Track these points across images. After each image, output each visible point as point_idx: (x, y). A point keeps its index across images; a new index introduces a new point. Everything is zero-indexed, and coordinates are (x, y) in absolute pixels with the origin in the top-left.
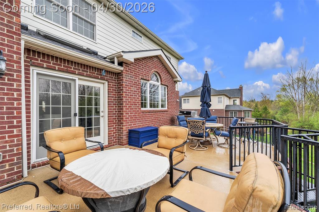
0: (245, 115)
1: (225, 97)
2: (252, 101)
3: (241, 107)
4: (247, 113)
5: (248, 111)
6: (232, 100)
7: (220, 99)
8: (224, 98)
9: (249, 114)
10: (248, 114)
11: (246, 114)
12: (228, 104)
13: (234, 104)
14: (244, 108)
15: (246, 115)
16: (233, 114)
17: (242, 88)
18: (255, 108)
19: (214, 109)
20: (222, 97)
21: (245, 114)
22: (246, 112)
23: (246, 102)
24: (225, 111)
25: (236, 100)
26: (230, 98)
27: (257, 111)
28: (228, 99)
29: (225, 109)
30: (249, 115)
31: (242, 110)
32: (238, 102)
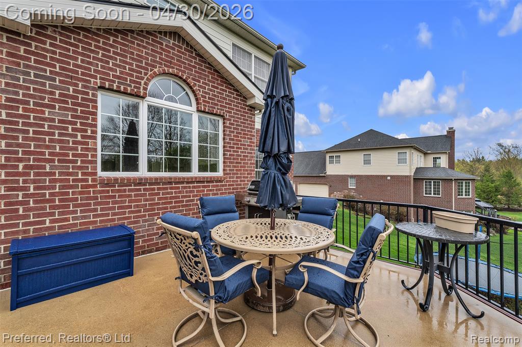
0: (459, 189)
1: (413, 151)
2: (478, 160)
3: (450, 171)
4: (464, 184)
5: (466, 180)
6: (430, 158)
7: (402, 155)
8: (411, 155)
9: (469, 186)
10: (466, 186)
11: (462, 186)
12: (422, 166)
13: (436, 166)
14: (458, 173)
15: (462, 189)
16: (431, 185)
18: (485, 174)
19: (390, 176)
20: (408, 151)
21: (459, 186)
22: (462, 183)
23: (463, 162)
24: (414, 179)
25: (440, 158)
26: (425, 154)
27: (487, 181)
28: (422, 155)
29: (412, 174)
30: (469, 189)
31: (453, 178)
32: (443, 162)
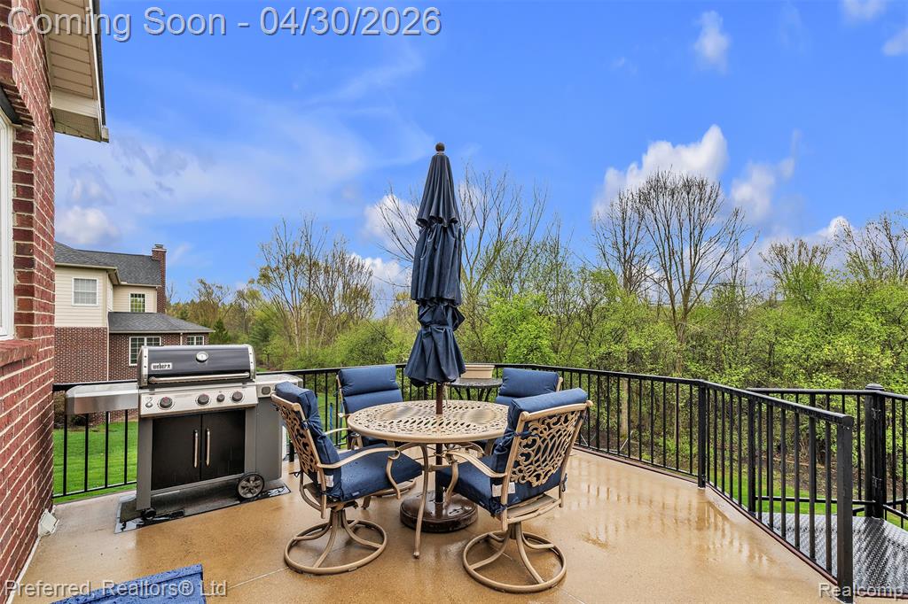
4: (195, 341)
5: (197, 334)
6: (126, 295)
12: (111, 309)
13: (136, 311)
17: (164, 256)
20: (99, 278)
22: (192, 339)
24: (110, 334)
25: (143, 295)
26: (117, 285)
29: (107, 325)
31: (181, 332)
32: (149, 303)
